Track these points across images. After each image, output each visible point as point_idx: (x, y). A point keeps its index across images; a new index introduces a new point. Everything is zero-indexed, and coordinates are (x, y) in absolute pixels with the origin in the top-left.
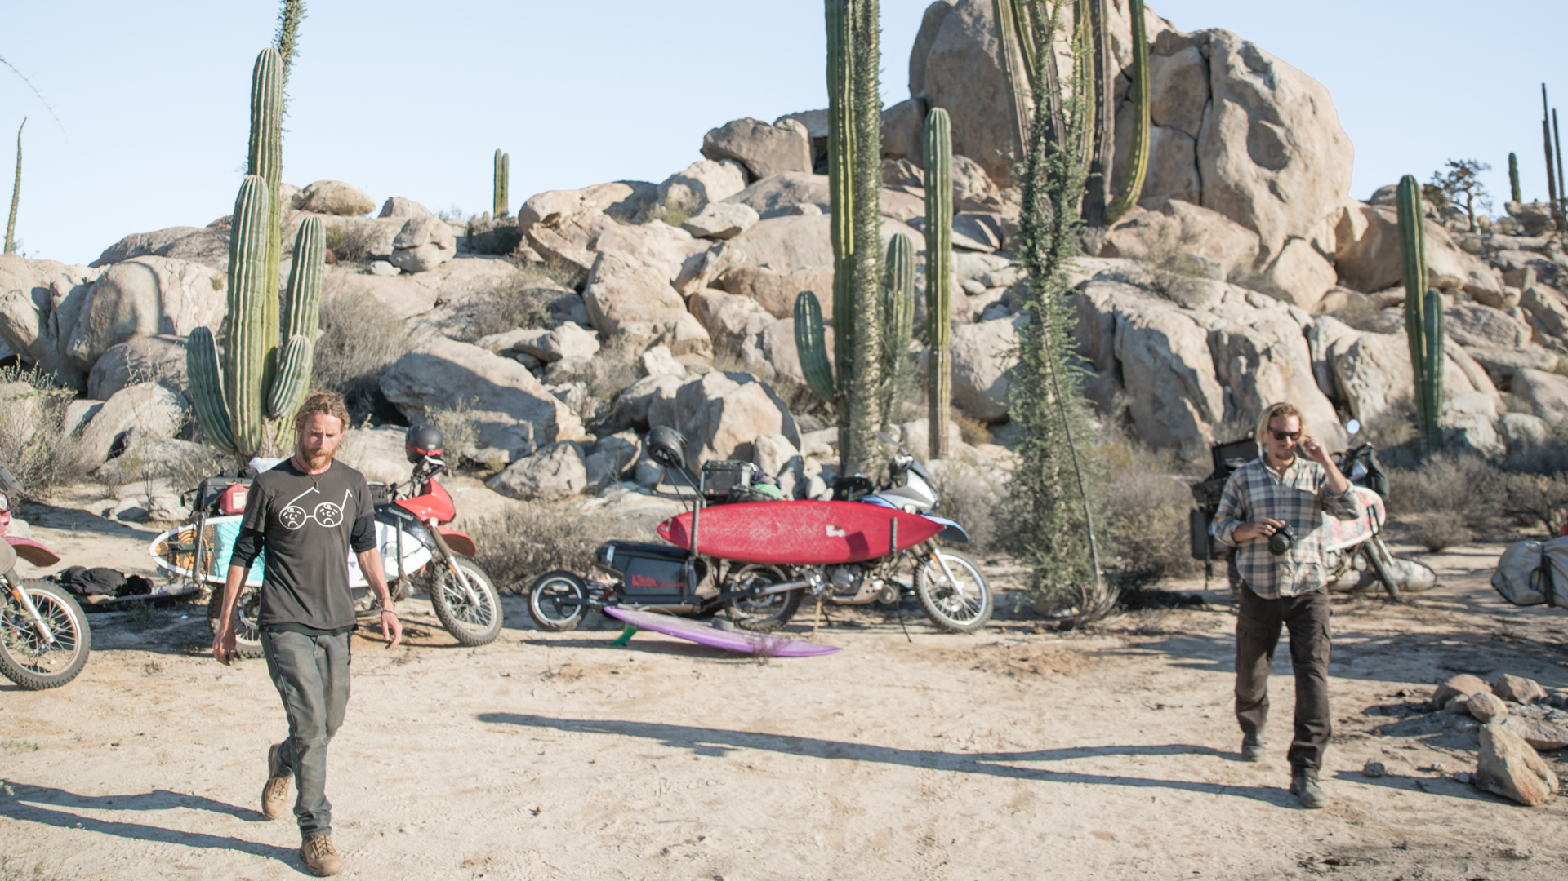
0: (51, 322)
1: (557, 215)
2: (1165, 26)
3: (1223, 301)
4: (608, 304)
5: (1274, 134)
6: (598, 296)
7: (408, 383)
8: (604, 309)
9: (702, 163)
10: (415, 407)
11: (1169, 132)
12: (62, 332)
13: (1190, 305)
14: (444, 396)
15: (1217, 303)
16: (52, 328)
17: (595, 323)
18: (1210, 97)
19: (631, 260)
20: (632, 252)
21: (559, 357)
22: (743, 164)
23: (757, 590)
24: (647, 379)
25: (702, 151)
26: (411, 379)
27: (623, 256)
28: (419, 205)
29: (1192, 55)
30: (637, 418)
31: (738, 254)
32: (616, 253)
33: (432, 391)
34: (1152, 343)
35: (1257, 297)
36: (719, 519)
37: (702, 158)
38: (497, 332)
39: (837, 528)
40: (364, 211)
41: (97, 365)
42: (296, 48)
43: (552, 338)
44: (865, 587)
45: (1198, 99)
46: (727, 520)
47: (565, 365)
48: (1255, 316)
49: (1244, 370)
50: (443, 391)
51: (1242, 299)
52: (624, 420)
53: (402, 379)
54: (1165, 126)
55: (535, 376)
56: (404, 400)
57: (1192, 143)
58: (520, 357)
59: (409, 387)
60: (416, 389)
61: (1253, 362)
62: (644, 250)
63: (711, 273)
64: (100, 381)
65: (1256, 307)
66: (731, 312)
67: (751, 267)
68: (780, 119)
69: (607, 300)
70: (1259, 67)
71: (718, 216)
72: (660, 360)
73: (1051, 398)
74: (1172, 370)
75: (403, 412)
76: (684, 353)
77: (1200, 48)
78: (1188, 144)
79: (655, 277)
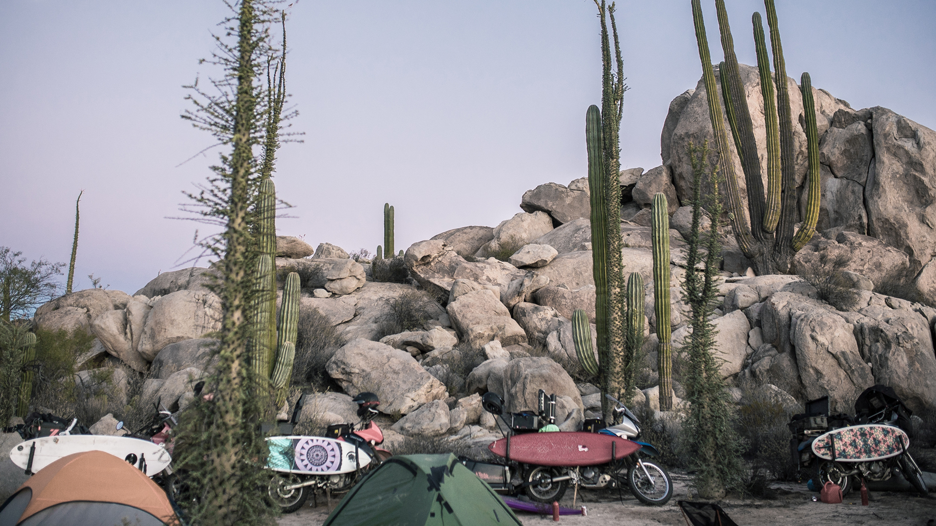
0: (128, 331)
1: (429, 256)
2: (842, 107)
3: (869, 305)
4: (462, 314)
5: (922, 182)
6: (455, 309)
7: (342, 366)
8: (459, 317)
9: (522, 214)
10: (347, 381)
11: (845, 182)
12: (134, 337)
13: (844, 308)
14: (364, 374)
15: (864, 305)
16: (129, 335)
17: (454, 326)
18: (874, 155)
19: (475, 285)
20: (476, 279)
21: (433, 348)
22: (549, 213)
23: (543, 481)
24: (488, 361)
25: (521, 206)
26: (344, 364)
27: (470, 283)
28: (339, 249)
29: (860, 127)
30: (481, 386)
31: (544, 278)
32: (466, 281)
33: (357, 371)
34: (814, 334)
35: (895, 301)
36: (521, 442)
37: (522, 211)
38: (394, 333)
39: (584, 447)
40: (306, 254)
41: (157, 357)
42: (273, 167)
43: (428, 337)
44: (601, 479)
45: (865, 158)
46: (525, 442)
47: (435, 353)
48: (891, 314)
49: (880, 351)
50: (363, 371)
51: (883, 302)
52: (473, 388)
53: (339, 364)
54: (842, 177)
55: (418, 361)
56: (340, 376)
57: (862, 188)
58: (408, 348)
59: (344, 369)
60: (348, 370)
61: (888, 346)
62: (484, 277)
63: (527, 291)
64: (160, 367)
65: (893, 308)
66: (540, 317)
67: (553, 286)
68: (573, 182)
69: (461, 311)
70: (908, 133)
71: (531, 253)
72: (495, 349)
73: (704, 375)
74: (829, 352)
75: (340, 384)
76: (509, 344)
77: (865, 122)
78: (858, 189)
79: (491, 296)
